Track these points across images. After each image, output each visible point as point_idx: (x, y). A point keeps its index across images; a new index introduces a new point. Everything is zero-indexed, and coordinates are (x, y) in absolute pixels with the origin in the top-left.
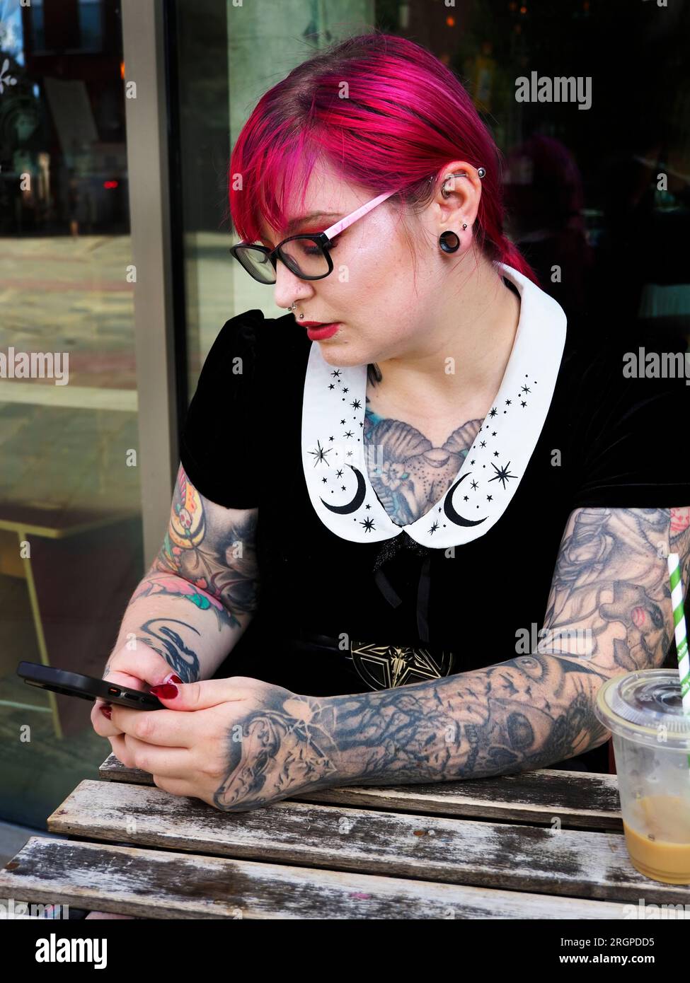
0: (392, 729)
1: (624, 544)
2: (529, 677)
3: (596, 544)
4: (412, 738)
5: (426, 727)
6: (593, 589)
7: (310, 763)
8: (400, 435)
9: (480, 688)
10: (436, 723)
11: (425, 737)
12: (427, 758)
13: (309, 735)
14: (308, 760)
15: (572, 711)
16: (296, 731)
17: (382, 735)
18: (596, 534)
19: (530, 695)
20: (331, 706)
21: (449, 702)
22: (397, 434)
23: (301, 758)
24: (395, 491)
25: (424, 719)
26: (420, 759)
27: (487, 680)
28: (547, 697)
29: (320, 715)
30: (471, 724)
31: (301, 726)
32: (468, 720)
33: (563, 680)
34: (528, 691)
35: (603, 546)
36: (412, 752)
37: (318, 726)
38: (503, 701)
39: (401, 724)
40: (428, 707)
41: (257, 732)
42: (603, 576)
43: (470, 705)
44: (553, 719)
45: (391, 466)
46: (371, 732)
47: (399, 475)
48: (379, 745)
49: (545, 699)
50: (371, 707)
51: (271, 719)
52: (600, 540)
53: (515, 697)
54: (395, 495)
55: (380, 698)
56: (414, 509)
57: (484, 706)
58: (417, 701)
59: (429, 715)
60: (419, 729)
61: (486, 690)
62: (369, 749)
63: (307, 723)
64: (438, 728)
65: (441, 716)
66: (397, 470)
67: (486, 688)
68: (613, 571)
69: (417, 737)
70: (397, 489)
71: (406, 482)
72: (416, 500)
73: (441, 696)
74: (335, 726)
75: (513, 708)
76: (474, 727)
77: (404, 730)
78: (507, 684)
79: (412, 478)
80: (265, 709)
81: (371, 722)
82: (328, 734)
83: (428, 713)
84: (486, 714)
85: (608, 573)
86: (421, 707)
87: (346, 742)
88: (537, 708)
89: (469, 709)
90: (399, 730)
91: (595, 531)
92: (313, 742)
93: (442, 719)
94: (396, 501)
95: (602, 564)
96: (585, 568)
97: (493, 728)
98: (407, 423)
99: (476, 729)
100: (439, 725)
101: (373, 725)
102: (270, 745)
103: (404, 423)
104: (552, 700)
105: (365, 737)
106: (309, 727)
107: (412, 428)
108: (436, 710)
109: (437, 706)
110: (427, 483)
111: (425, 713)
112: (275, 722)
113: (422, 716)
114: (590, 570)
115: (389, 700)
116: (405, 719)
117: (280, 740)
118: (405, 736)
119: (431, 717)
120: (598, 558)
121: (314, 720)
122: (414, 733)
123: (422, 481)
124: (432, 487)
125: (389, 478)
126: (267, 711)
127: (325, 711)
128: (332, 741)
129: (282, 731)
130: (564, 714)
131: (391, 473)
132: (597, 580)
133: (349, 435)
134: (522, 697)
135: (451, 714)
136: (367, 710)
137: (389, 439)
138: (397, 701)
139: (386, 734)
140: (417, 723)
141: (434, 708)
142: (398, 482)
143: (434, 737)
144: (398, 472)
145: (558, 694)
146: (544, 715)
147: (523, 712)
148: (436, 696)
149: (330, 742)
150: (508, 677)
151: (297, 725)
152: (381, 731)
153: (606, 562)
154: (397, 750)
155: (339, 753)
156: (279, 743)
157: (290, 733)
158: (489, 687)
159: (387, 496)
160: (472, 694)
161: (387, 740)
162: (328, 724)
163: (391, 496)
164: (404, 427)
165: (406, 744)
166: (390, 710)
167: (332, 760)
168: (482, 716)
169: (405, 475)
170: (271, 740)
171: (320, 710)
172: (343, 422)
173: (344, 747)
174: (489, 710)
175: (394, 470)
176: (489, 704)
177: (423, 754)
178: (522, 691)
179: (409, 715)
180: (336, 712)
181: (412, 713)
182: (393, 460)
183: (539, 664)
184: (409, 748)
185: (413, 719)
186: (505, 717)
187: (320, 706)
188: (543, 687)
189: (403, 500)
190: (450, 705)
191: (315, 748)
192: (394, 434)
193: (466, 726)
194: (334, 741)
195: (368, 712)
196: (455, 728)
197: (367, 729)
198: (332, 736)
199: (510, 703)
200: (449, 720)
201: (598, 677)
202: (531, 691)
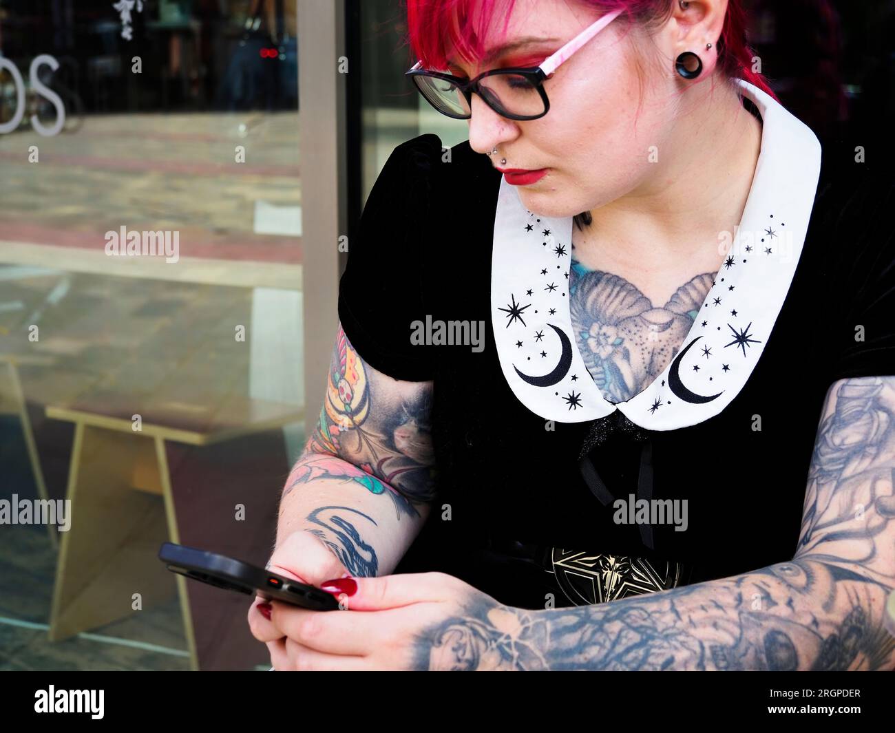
0: (619, 649)
2: (789, 586)
3: (866, 422)
4: (644, 660)
5: (661, 647)
6: (866, 479)
8: (612, 290)
9: (729, 600)
10: (674, 643)
11: (660, 660)
13: (516, 653)
15: (846, 628)
17: (607, 656)
18: (866, 410)
19: (793, 608)
20: (543, 619)
21: (689, 617)
22: (608, 290)
24: (606, 359)
25: (659, 638)
27: (737, 590)
28: (814, 611)
29: (531, 630)
30: (718, 644)
31: (506, 642)
32: (714, 640)
33: (834, 590)
34: (790, 603)
35: (876, 425)
37: (527, 643)
38: (758, 615)
39: (630, 644)
40: (664, 623)
41: (452, 644)
42: (878, 463)
43: (717, 620)
44: (821, 638)
45: (600, 328)
46: (594, 651)
47: (611, 340)
49: (811, 613)
50: (593, 622)
51: (472, 629)
52: (873, 417)
53: (773, 610)
54: (606, 366)
55: (604, 612)
56: (630, 383)
57: (734, 622)
58: (649, 615)
59: (665, 633)
60: (653, 650)
61: (736, 603)
63: (514, 638)
64: (676, 648)
65: (680, 634)
66: (608, 334)
67: (736, 599)
68: (890, 456)
69: (652, 659)
70: (609, 358)
71: (620, 349)
72: (632, 371)
73: (680, 609)
74: (549, 644)
75: (771, 624)
76: (722, 648)
77: (634, 651)
78: (763, 595)
79: (627, 344)
80: (466, 616)
81: (593, 640)
82: (539, 654)
83: (664, 630)
84: (737, 631)
85: (884, 457)
86: (654, 623)
87: (562, 664)
88: (802, 625)
89: (715, 625)
90: (628, 650)
91: (863, 406)
93: (682, 638)
94: (608, 373)
95: (876, 448)
96: (855, 453)
97: (747, 650)
98: (621, 276)
99: (725, 652)
100: (678, 645)
101: (595, 644)
102: (467, 661)
103: (617, 276)
104: (821, 615)
105: (586, 659)
106: (516, 644)
107: (627, 283)
108: (673, 627)
109: (675, 622)
110: (646, 351)
111: (660, 630)
112: (475, 633)
113: (656, 634)
114: (861, 456)
115: (614, 614)
116: (635, 637)
117: (479, 656)
118: (636, 658)
119: (667, 636)
120: (871, 439)
122: (647, 655)
123: (641, 348)
124: (652, 356)
125: (599, 343)
126: (469, 619)
127: (537, 625)
128: (544, 663)
129: (482, 645)
130: (836, 632)
131: (601, 338)
132: (871, 467)
133: (552, 288)
134: (782, 610)
135: (692, 631)
136: (587, 625)
137: (598, 295)
138: (625, 615)
139: (612, 655)
140: (650, 643)
141: (672, 624)
142: (609, 349)
143: (671, 660)
144: (609, 337)
145: (828, 606)
146: (810, 634)
147: (784, 629)
148: (673, 609)
149: (542, 664)
150: (764, 587)
151: (502, 640)
152: (604, 652)
153: (881, 444)
156: (479, 659)
157: (492, 649)
158: (740, 599)
159: (596, 365)
160: (718, 606)
161: (613, 662)
162: (540, 641)
163: (602, 366)
164: (617, 282)
166: (616, 626)
168: (731, 634)
169: (618, 341)
170: (468, 655)
171: (531, 624)
172: (544, 272)
174: (741, 626)
175: (605, 334)
176: (740, 619)
178: (782, 603)
179: (639, 632)
180: (549, 626)
181: (643, 630)
182: (603, 321)
183: (802, 572)
185: (644, 637)
186: (761, 635)
187: (530, 619)
188: (808, 598)
189: (616, 371)
190: (691, 621)
192: (604, 290)
193: (711, 648)
194: (547, 662)
195: (589, 629)
196: (698, 649)
197: (587, 649)
198: (544, 656)
199: (767, 618)
200: (690, 639)
201: (879, 587)
202: (793, 604)
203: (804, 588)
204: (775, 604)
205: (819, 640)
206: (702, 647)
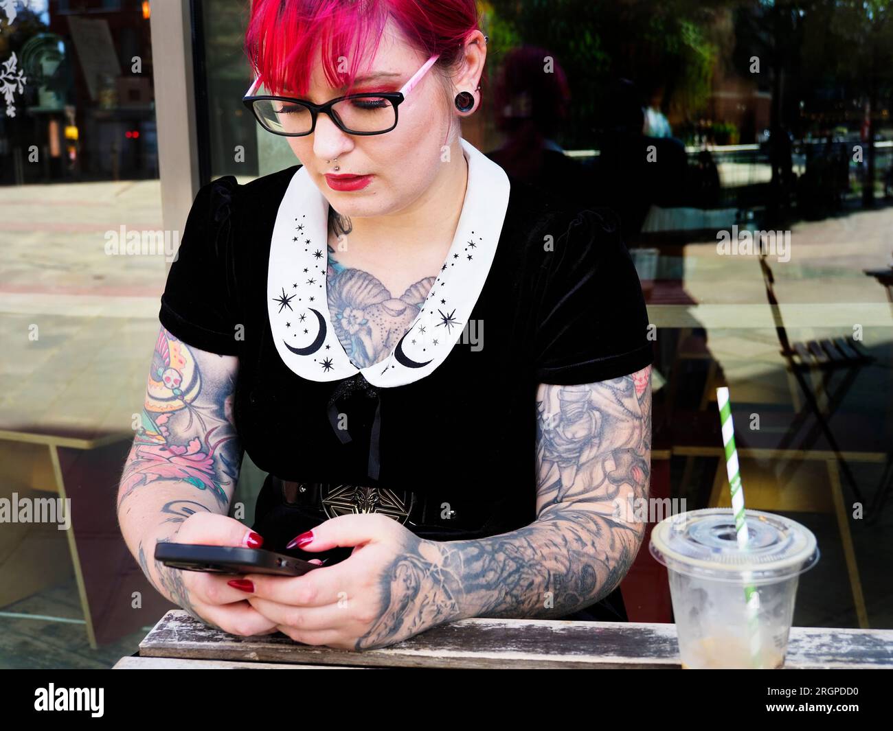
0: (505, 574)
1: (609, 415)
2: (590, 531)
3: (586, 420)
4: (517, 584)
5: (528, 574)
7: (441, 606)
8: (363, 284)
9: (559, 540)
10: (534, 571)
11: (526, 583)
12: (523, 602)
13: (442, 578)
14: (439, 603)
15: (621, 562)
16: (432, 574)
17: (498, 579)
18: (584, 410)
19: (595, 548)
21: (541, 552)
22: (360, 283)
23: (434, 601)
24: (354, 335)
25: (526, 566)
26: (519, 603)
27: (560, 533)
28: (606, 550)
29: (449, 558)
30: (557, 573)
31: (435, 569)
32: (556, 570)
33: (612, 535)
34: (593, 544)
35: (594, 421)
36: (516, 597)
37: (448, 569)
38: (578, 553)
39: (511, 570)
40: (527, 556)
41: (403, 577)
42: (602, 449)
43: (557, 556)
45: (351, 312)
46: (491, 576)
47: (359, 321)
48: (495, 589)
49: (605, 552)
50: (488, 553)
51: (412, 562)
52: (590, 416)
53: (586, 549)
54: (353, 340)
55: (491, 544)
56: (370, 352)
57: (566, 558)
58: (518, 549)
59: (529, 563)
60: (524, 576)
61: (564, 542)
62: (488, 592)
63: (440, 566)
64: (536, 575)
65: (537, 564)
66: (357, 316)
67: (563, 540)
68: (608, 442)
69: (522, 582)
70: (356, 334)
71: (365, 327)
72: (372, 344)
73: (534, 545)
74: (463, 570)
75: (585, 559)
76: (560, 575)
77: (513, 576)
78: (576, 537)
79: (371, 324)
80: (407, 553)
81: (490, 568)
82: (456, 577)
83: (528, 561)
84: (567, 563)
85: (605, 445)
86: (522, 555)
87: (471, 584)
88: (601, 561)
89: (556, 559)
90: (510, 575)
91: (583, 408)
92: (445, 585)
93: (538, 567)
94: (354, 344)
95: (598, 439)
97: (573, 576)
99: (561, 577)
100: (537, 573)
101: (492, 570)
102: (413, 587)
103: (367, 273)
104: (610, 554)
105: (486, 581)
106: (441, 570)
107: (373, 278)
108: (533, 559)
109: (534, 555)
111: (526, 561)
112: (415, 566)
113: (524, 564)
115: (497, 547)
116: (513, 566)
117: (420, 583)
118: (513, 581)
119: (530, 565)
120: (593, 433)
121: (445, 564)
122: (520, 579)
123: (380, 327)
124: (388, 334)
125: (349, 323)
126: (408, 555)
127: (454, 554)
128: (460, 585)
129: (421, 574)
130: (616, 565)
131: (351, 318)
134: (590, 550)
135: (544, 563)
136: (486, 555)
137: (352, 287)
138: (504, 548)
139: (501, 579)
140: (521, 570)
141: (532, 557)
142: (357, 327)
143: (532, 584)
144: (357, 318)
145: (612, 547)
146: (605, 567)
147: (592, 564)
148: (531, 546)
149: (459, 585)
150: (575, 531)
152: (497, 576)
153: (600, 435)
154: (506, 594)
155: (465, 596)
156: (420, 585)
157: (428, 577)
158: (565, 540)
159: (346, 339)
160: (556, 545)
161: (501, 585)
162: (457, 567)
163: (350, 339)
164: (366, 277)
165: (513, 589)
166: (501, 557)
167: (458, 603)
168: (565, 566)
169: (364, 321)
170: (413, 584)
171: (450, 554)
173: (469, 590)
174: (570, 561)
175: (354, 316)
176: (569, 555)
177: (523, 598)
178: (589, 543)
179: (515, 562)
180: (463, 556)
181: (517, 560)
182: (354, 307)
183: (590, 520)
184: (515, 592)
185: (518, 565)
186: (580, 568)
187: (448, 549)
188: (602, 541)
189: (361, 343)
190: (542, 556)
191: (446, 591)
192: (356, 283)
193: (554, 575)
194: (462, 583)
195: (487, 558)
196: (547, 576)
197: (487, 574)
198: (461, 580)
199: (583, 556)
200: (543, 568)
201: (631, 531)
202: (596, 545)
203: (598, 534)
204: (586, 545)
205: (609, 570)
206: (549, 575)
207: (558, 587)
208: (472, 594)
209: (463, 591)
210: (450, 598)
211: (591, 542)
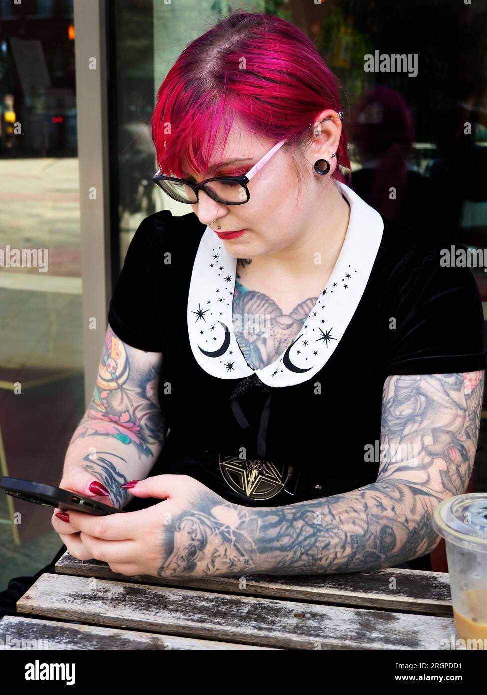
0: (301, 539)
1: (433, 401)
2: (391, 498)
3: (413, 402)
4: (314, 545)
5: (324, 537)
6: (417, 436)
7: (233, 560)
8: (260, 303)
9: (360, 507)
10: (331, 534)
11: (323, 545)
12: (320, 560)
13: (233, 539)
14: (232, 557)
15: (421, 524)
16: (222, 533)
17: (293, 543)
18: (412, 395)
19: (395, 512)
20: (256, 517)
21: (340, 517)
22: (258, 303)
23: (225, 555)
25: (323, 531)
26: (315, 560)
27: (363, 501)
28: (405, 514)
29: (246, 524)
30: (355, 535)
31: (226, 530)
32: (353, 532)
33: (415, 501)
34: (393, 509)
35: (419, 404)
36: (312, 556)
37: (242, 532)
38: (377, 517)
39: (307, 535)
40: (326, 522)
42: (422, 426)
43: (355, 520)
44: (409, 530)
46: (286, 541)
48: (290, 551)
49: (405, 516)
50: (287, 521)
51: (199, 519)
52: (416, 399)
53: (385, 513)
54: (252, 347)
55: (292, 513)
56: (265, 358)
57: (364, 521)
59: (326, 528)
60: (320, 539)
61: (364, 509)
62: (282, 553)
63: (232, 529)
64: (332, 537)
65: (334, 528)
67: (364, 507)
68: (429, 422)
69: (317, 544)
70: (254, 342)
71: (261, 338)
73: (334, 512)
75: (383, 522)
76: (357, 537)
77: (309, 539)
78: (378, 504)
80: (194, 510)
81: (286, 534)
82: (250, 540)
83: (326, 526)
84: (365, 526)
85: (426, 423)
87: (265, 547)
88: (400, 522)
89: (354, 523)
90: (305, 540)
91: (411, 393)
92: (237, 545)
93: (335, 531)
94: (252, 351)
95: (420, 417)
96: (409, 420)
97: (370, 537)
98: (266, 295)
99: (358, 539)
100: (333, 535)
101: (287, 536)
102: (199, 540)
103: (264, 295)
104: (410, 517)
105: (280, 545)
106: (234, 532)
107: (269, 299)
108: (331, 524)
109: (332, 521)
110: (276, 340)
111: (324, 526)
112: (202, 523)
113: (322, 529)
114: (412, 422)
115: (298, 515)
116: (310, 531)
117: (207, 538)
118: (309, 544)
119: (328, 530)
120: (417, 412)
121: (240, 527)
122: (316, 541)
123: (273, 338)
124: (279, 343)
125: (249, 334)
126: (196, 513)
127: (251, 521)
128: (253, 546)
129: (208, 531)
130: (417, 527)
132: (418, 429)
134: (389, 514)
135: (341, 527)
136: (284, 523)
137: (252, 306)
138: (304, 516)
139: (297, 542)
140: (318, 534)
141: (330, 522)
142: (255, 337)
143: (328, 544)
145: (413, 511)
146: (404, 527)
147: (390, 525)
148: (330, 513)
150: (378, 499)
151: (223, 529)
152: (292, 540)
153: (423, 415)
154: (302, 554)
155: (258, 555)
156: (207, 540)
157: (216, 534)
158: (366, 506)
159: (246, 346)
160: (355, 511)
161: (296, 547)
162: (252, 532)
163: (249, 347)
164: (264, 298)
165: (308, 550)
166: (299, 524)
167: (252, 560)
168: (362, 528)
170: (200, 537)
171: (247, 520)
173: (262, 551)
174: (368, 524)
176: (367, 519)
177: (319, 556)
178: (389, 509)
179: (312, 528)
180: (260, 522)
181: (314, 526)
183: (396, 490)
184: (310, 552)
185: (315, 531)
186: (378, 530)
188: (402, 506)
189: (257, 350)
190: (340, 520)
191: (237, 549)
192: (255, 302)
193: (351, 536)
194: (255, 546)
195: (284, 525)
196: (343, 538)
197: (282, 539)
198: (254, 542)
199: (381, 519)
200: (340, 531)
201: (435, 499)
202: (395, 510)
203: (400, 500)
204: (386, 510)
205: (408, 531)
206: (346, 537)
207: (355, 546)
208: (265, 554)
209: (257, 551)
210: (243, 556)
211: (391, 507)
